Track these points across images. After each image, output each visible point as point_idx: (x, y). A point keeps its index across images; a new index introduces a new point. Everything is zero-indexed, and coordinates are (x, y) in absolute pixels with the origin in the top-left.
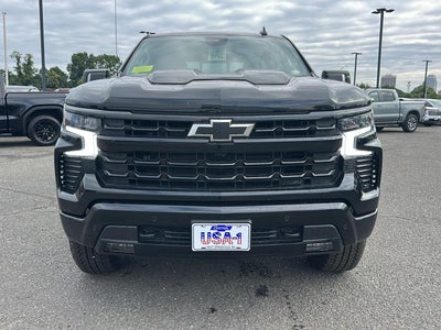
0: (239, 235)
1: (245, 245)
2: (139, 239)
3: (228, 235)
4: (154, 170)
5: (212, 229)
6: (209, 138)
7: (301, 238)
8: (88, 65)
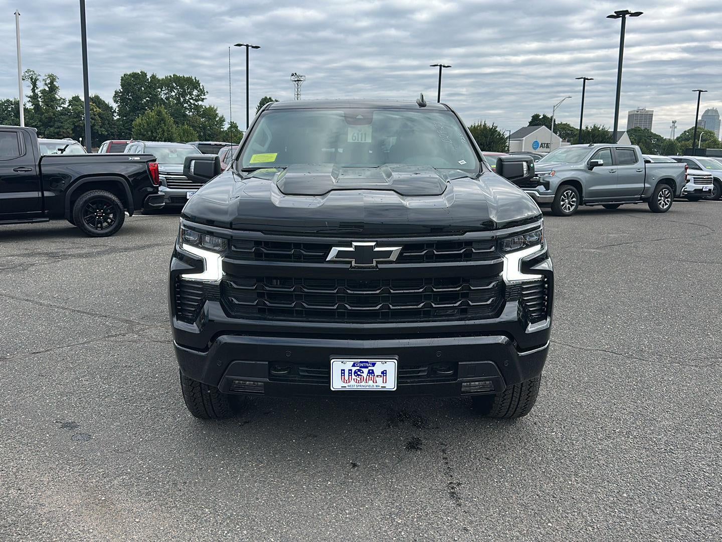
0: (384, 373)
1: (391, 384)
2: (270, 376)
3: (371, 372)
4: (288, 297)
5: (354, 366)
6: (351, 262)
7: (455, 376)
8: (147, 94)
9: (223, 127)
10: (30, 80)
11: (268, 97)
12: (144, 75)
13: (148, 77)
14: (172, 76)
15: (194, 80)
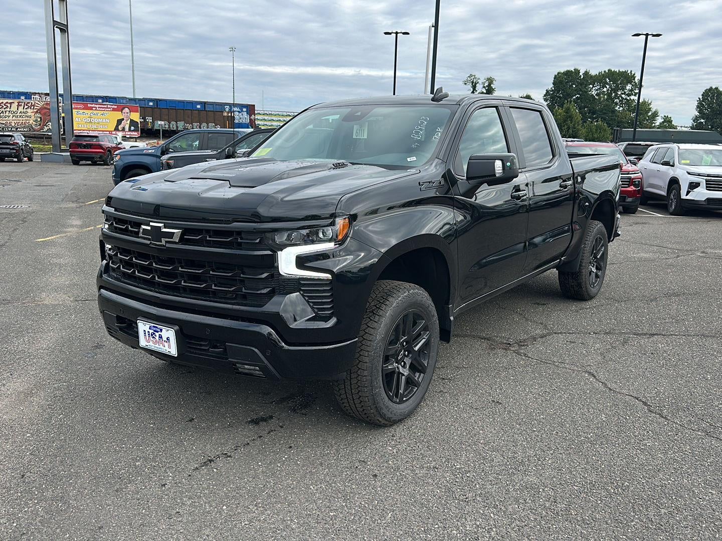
0: (168, 339)
1: (173, 350)
3: (161, 337)
5: (150, 328)
6: (149, 239)
8: (577, 91)
9: (655, 122)
10: (471, 84)
11: (714, 87)
12: (577, 72)
13: (581, 74)
14: (607, 72)
15: (630, 74)
